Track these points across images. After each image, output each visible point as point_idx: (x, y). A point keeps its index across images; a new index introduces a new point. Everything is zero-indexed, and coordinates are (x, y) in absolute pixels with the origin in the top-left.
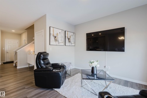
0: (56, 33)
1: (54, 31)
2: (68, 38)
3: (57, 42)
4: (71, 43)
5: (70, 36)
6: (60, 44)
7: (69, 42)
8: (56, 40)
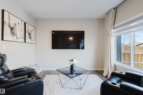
0: (14, 24)
1: (10, 19)
2: (28, 33)
3: (15, 37)
4: (32, 39)
5: (31, 31)
6: (19, 40)
7: (30, 37)
8: (13, 34)
